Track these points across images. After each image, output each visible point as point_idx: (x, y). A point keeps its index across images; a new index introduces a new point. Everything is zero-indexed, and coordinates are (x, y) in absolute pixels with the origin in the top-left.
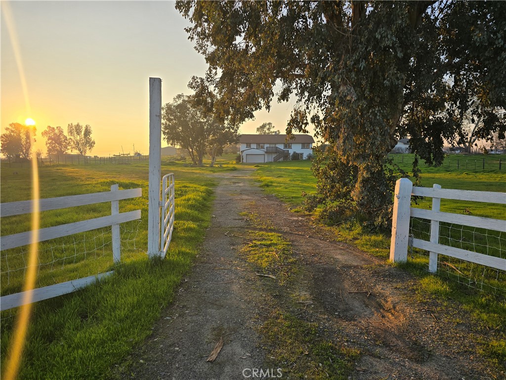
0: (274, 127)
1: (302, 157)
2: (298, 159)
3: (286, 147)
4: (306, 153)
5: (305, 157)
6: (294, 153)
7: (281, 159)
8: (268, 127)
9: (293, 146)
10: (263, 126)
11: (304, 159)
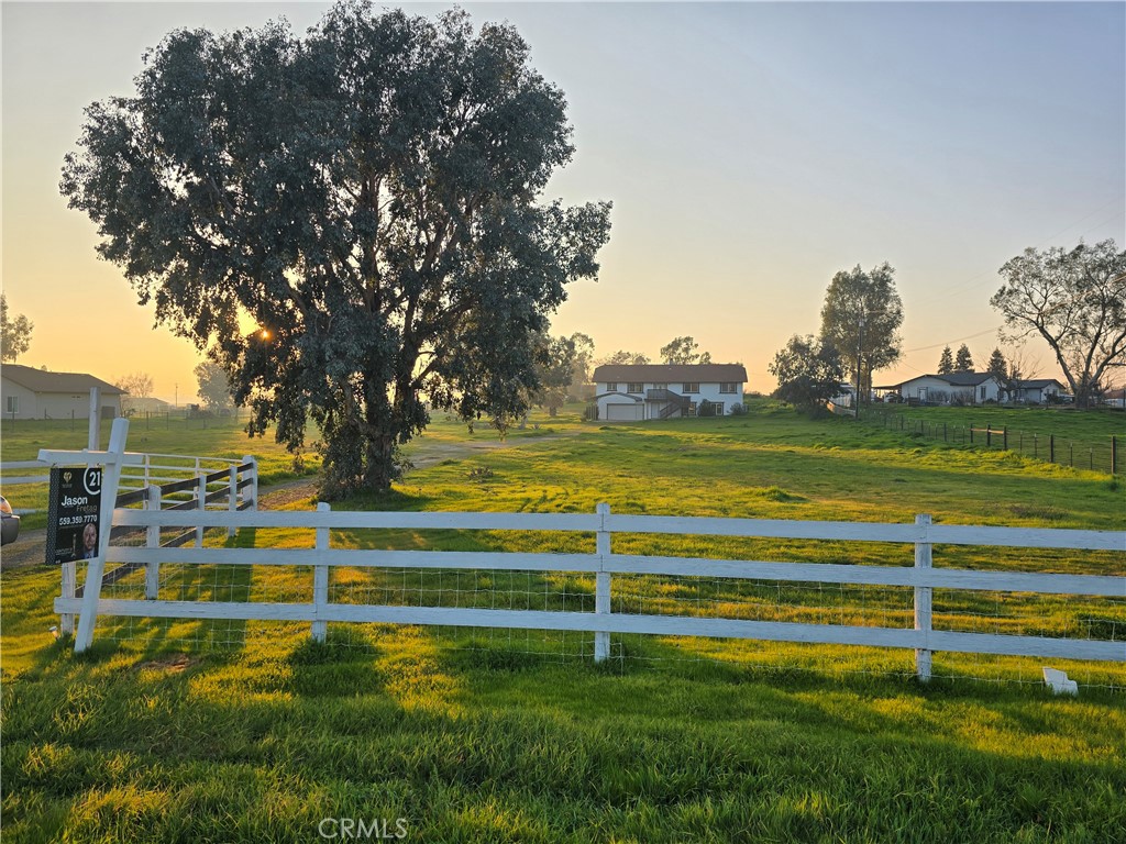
0: (696, 345)
1: (720, 410)
2: (713, 414)
3: (686, 390)
4: (729, 402)
5: (727, 410)
6: (705, 401)
7: (677, 414)
8: (684, 345)
9: (702, 388)
10: (676, 344)
11: (725, 414)
